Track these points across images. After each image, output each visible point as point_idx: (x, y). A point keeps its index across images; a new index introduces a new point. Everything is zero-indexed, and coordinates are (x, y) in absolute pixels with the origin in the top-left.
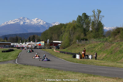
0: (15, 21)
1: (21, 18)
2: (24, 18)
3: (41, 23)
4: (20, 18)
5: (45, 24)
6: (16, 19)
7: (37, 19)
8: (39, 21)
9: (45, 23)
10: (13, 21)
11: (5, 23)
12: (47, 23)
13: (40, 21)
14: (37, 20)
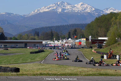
0: (50, 7)
1: (59, 3)
2: (62, 3)
3: (88, 10)
4: (57, 4)
5: (94, 11)
6: (51, 5)
7: (81, 3)
8: (85, 6)
9: (93, 9)
10: (46, 8)
11: (36, 11)
12: (96, 10)
13: (87, 7)
14: (82, 5)
